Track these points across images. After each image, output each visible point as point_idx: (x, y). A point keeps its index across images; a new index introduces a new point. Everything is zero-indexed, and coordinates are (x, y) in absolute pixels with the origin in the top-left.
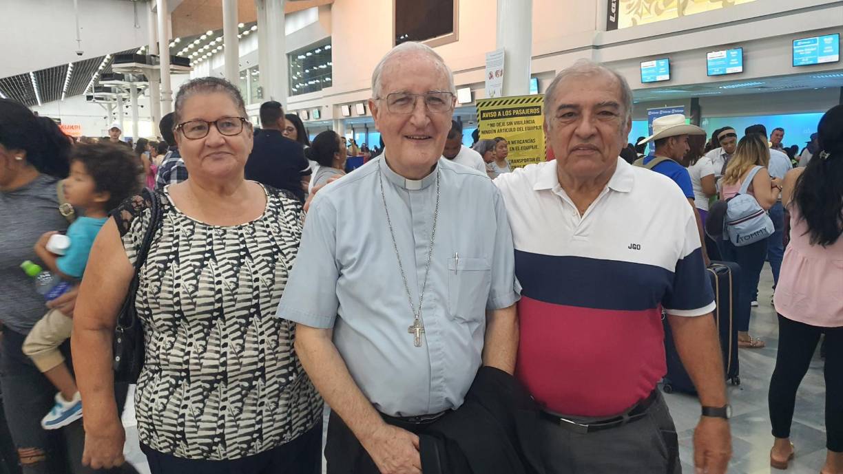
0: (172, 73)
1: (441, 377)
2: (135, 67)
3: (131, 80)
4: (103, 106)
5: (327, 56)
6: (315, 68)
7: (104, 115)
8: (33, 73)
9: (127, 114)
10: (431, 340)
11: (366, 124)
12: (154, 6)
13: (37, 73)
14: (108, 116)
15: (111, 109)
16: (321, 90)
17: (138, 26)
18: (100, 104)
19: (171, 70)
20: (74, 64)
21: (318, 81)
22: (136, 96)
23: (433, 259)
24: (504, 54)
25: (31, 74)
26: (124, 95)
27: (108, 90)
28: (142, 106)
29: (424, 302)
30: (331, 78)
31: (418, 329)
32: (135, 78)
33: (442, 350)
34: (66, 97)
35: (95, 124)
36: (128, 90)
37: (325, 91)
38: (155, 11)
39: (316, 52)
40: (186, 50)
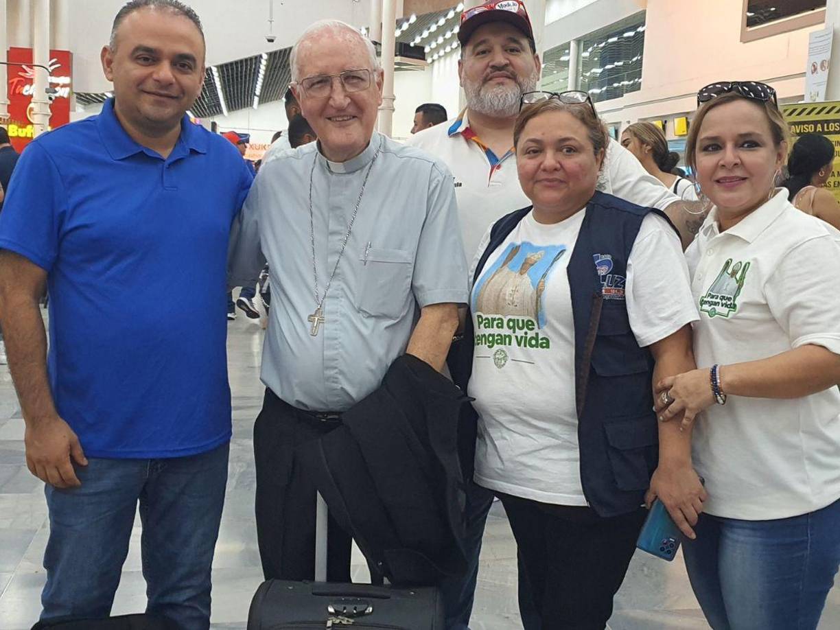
0: (396, 70)
1: (336, 368)
5: (638, 43)
8: (217, 67)
10: (328, 329)
13: (221, 68)
16: (622, 96)
19: (396, 64)
20: (270, 55)
23: (346, 248)
24: (832, 35)
25: (214, 70)
29: (330, 290)
30: (640, 77)
31: (316, 319)
33: (340, 340)
34: (261, 102)
37: (628, 98)
39: (626, 35)
40: (425, 34)
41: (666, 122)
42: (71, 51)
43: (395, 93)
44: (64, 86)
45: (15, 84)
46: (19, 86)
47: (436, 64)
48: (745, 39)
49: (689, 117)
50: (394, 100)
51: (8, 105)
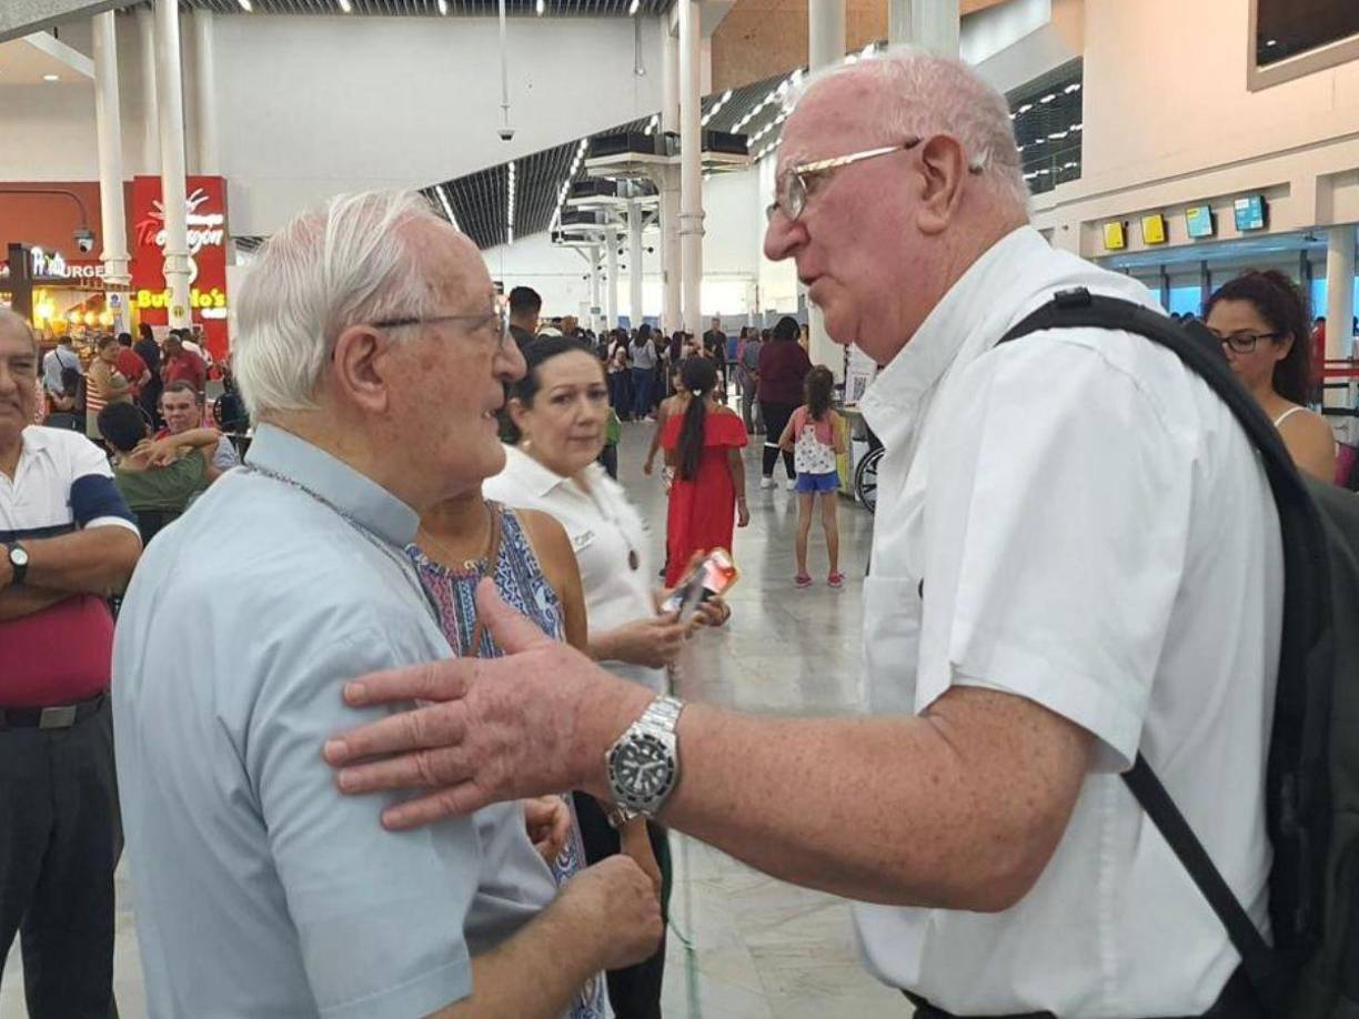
0: (706, 172)
2: (633, 162)
3: (630, 193)
4: (581, 252)
5: (1070, 108)
6: (1039, 141)
7: (586, 272)
8: (443, 186)
9: (624, 267)
11: (1163, 267)
12: (674, 23)
14: (591, 273)
15: (596, 257)
16: (1052, 188)
17: (641, 72)
18: (576, 248)
19: (704, 163)
20: (520, 163)
21: (1045, 172)
22: (639, 229)
25: (440, 190)
26: (619, 227)
27: (588, 217)
28: (651, 250)
30: (1078, 159)
32: (637, 188)
35: (569, 291)
36: (625, 216)
37: (1063, 190)
38: (676, 34)
39: (1044, 100)
40: (746, 119)
41: (1127, 224)
42: (224, 177)
43: (704, 208)
44: (215, 228)
45: (143, 230)
46: (150, 233)
47: (763, 162)
48: (1254, 86)
49: (1165, 214)
50: (703, 218)
51: (129, 262)
